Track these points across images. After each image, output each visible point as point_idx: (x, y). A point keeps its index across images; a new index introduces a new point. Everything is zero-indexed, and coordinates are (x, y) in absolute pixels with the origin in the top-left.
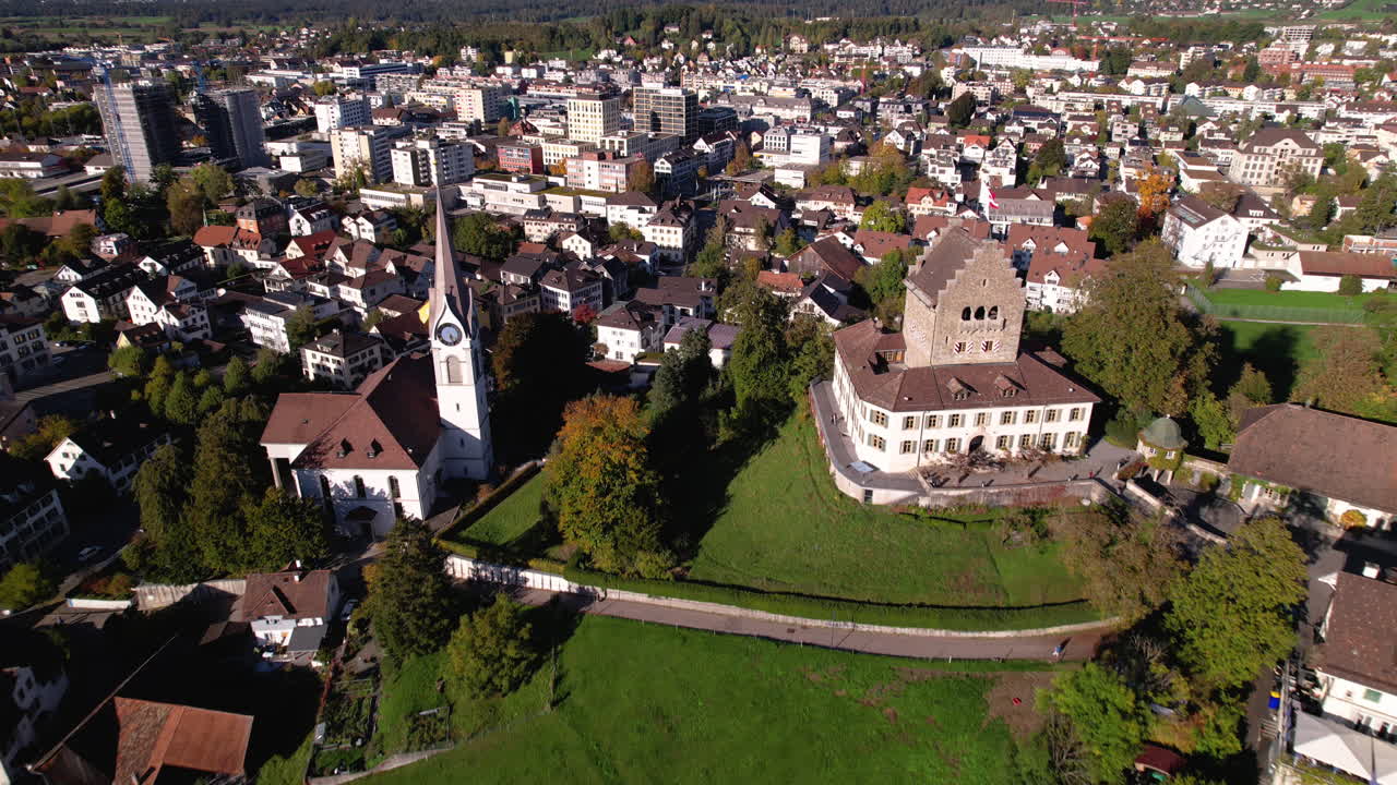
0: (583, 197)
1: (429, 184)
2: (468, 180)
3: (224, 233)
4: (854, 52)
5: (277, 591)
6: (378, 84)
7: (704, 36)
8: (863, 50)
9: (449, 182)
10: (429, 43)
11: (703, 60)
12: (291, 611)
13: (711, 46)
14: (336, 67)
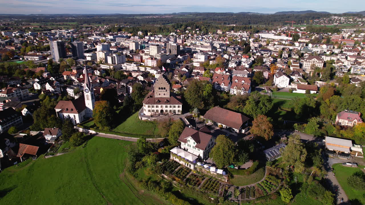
0: (147, 68)
1: (115, 64)
2: (123, 63)
3: (69, 73)
4: (233, 34)
5: (49, 131)
6: (116, 40)
7: (197, 30)
8: (235, 34)
9: (120, 64)
10: (131, 30)
11: (195, 36)
12: (51, 134)
13: (198, 32)
14: (109, 36)
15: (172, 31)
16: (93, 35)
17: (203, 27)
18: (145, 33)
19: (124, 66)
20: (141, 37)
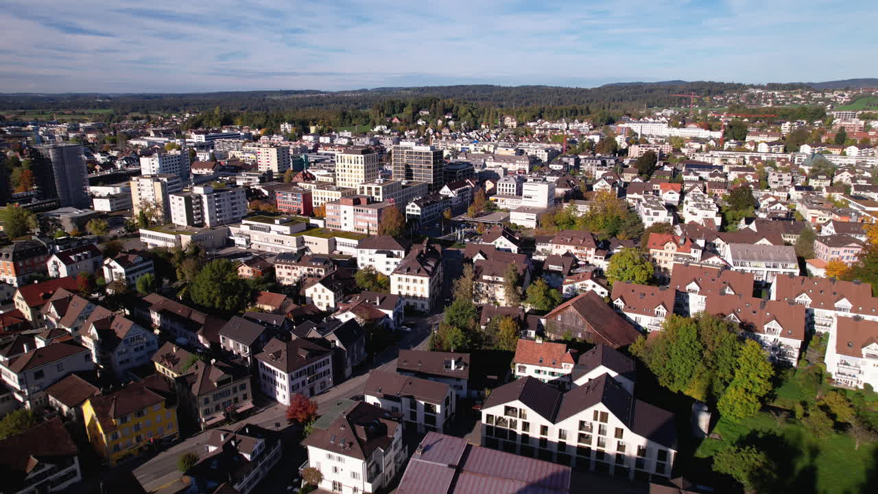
1: (202, 225)
6: (216, 145)
7: (447, 117)
9: (221, 223)
10: (261, 121)
11: (446, 132)
13: (451, 123)
15: (378, 120)
16: (148, 135)
17: (462, 110)
18: (300, 127)
20: (290, 138)
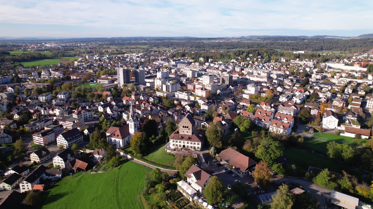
0: (197, 97)
1: (169, 92)
2: (176, 91)
3: (128, 98)
4: (297, 63)
5: (98, 151)
6: (178, 66)
7: (259, 57)
8: (300, 62)
9: (173, 92)
10: (193, 56)
11: (256, 63)
12: (99, 154)
13: (259, 59)
14: (172, 61)
15: (233, 57)
16: (159, 60)
17: (265, 54)
18: (206, 59)
19: (177, 94)
20: (201, 64)
